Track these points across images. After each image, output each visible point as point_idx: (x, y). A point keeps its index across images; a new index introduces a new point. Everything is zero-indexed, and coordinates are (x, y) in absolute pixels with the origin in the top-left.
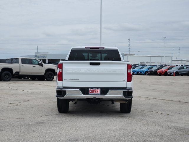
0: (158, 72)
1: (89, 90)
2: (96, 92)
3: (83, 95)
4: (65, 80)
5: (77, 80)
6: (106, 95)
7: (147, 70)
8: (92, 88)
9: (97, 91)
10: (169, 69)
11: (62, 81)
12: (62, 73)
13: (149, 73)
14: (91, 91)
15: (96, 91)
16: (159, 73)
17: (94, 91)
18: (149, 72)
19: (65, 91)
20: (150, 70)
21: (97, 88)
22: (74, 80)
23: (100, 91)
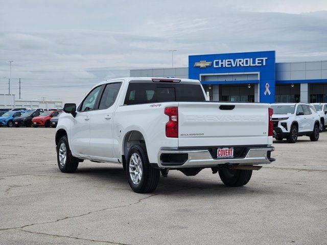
0: (35, 121)
1: (218, 150)
2: (227, 154)
3: (213, 160)
4: (182, 135)
5: (201, 135)
6: (246, 158)
7: (11, 118)
8: (222, 147)
9: (229, 152)
10: (51, 116)
11: (178, 137)
12: (177, 122)
13: (16, 123)
14: (220, 153)
15: (227, 151)
16: (35, 123)
17: (225, 152)
18: (16, 121)
19: (187, 155)
20: (16, 118)
21: (229, 147)
22: (197, 136)
23: (233, 151)
